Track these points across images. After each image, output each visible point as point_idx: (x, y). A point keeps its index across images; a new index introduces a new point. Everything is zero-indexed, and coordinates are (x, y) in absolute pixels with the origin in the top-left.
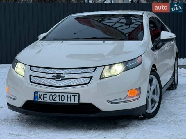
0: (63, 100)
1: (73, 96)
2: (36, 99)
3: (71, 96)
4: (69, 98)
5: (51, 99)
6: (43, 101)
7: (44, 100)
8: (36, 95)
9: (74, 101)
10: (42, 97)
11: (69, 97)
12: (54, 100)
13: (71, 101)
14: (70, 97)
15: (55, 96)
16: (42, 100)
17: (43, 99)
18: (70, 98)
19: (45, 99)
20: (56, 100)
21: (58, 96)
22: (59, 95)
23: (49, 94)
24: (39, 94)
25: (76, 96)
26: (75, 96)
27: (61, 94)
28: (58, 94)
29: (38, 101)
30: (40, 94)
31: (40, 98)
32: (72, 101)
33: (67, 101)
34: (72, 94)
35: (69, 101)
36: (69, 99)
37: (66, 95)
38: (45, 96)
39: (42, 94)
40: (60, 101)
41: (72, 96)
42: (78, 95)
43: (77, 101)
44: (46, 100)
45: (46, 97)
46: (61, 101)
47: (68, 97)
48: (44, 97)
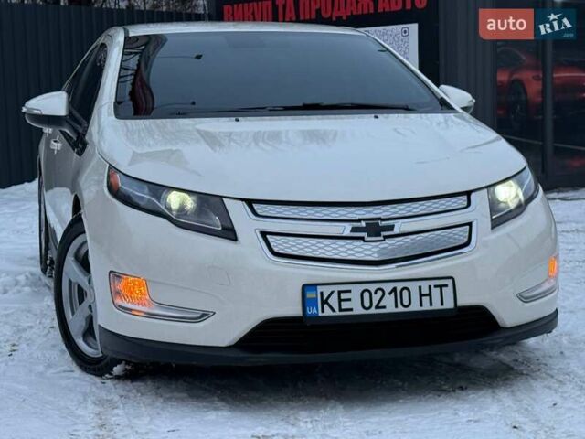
0: (406, 303)
1: (436, 286)
2: (311, 311)
3: (430, 287)
4: (425, 295)
5: (367, 305)
6: (338, 313)
7: (341, 310)
8: (310, 295)
9: (442, 304)
10: (334, 301)
11: (425, 291)
12: (377, 307)
13: (431, 304)
14: (427, 292)
15: (380, 293)
16: (334, 311)
17: (336, 308)
18: (430, 295)
19: (345, 305)
20: (384, 307)
21: (390, 293)
22: (394, 290)
23: (357, 290)
24: (322, 293)
25: (446, 286)
26: (444, 289)
27: (399, 286)
28: (388, 287)
29: (320, 314)
30: (326, 290)
31: (326, 306)
32: (437, 306)
33: (421, 305)
34: (433, 283)
35: (426, 307)
36: (426, 300)
37: (414, 287)
38: (343, 296)
39: (332, 292)
40: (396, 306)
41: (432, 287)
42: (449, 282)
43: (449, 304)
44: (351, 310)
45: (349, 300)
46: (401, 309)
47: (423, 293)
48: (340, 300)
